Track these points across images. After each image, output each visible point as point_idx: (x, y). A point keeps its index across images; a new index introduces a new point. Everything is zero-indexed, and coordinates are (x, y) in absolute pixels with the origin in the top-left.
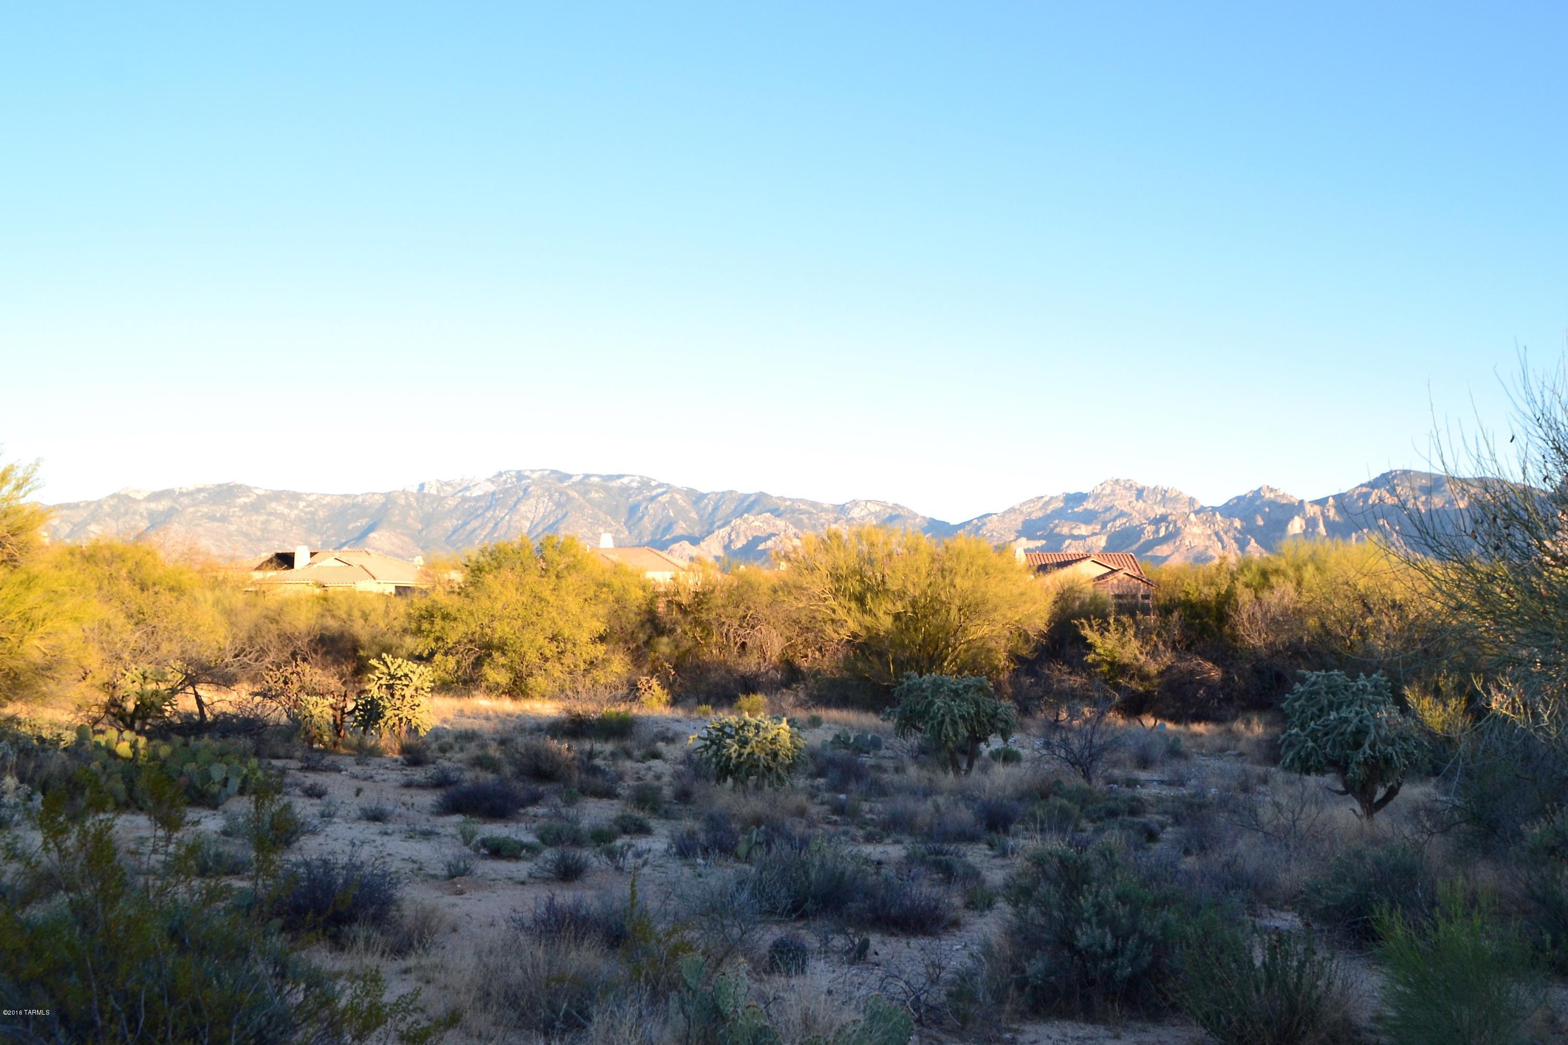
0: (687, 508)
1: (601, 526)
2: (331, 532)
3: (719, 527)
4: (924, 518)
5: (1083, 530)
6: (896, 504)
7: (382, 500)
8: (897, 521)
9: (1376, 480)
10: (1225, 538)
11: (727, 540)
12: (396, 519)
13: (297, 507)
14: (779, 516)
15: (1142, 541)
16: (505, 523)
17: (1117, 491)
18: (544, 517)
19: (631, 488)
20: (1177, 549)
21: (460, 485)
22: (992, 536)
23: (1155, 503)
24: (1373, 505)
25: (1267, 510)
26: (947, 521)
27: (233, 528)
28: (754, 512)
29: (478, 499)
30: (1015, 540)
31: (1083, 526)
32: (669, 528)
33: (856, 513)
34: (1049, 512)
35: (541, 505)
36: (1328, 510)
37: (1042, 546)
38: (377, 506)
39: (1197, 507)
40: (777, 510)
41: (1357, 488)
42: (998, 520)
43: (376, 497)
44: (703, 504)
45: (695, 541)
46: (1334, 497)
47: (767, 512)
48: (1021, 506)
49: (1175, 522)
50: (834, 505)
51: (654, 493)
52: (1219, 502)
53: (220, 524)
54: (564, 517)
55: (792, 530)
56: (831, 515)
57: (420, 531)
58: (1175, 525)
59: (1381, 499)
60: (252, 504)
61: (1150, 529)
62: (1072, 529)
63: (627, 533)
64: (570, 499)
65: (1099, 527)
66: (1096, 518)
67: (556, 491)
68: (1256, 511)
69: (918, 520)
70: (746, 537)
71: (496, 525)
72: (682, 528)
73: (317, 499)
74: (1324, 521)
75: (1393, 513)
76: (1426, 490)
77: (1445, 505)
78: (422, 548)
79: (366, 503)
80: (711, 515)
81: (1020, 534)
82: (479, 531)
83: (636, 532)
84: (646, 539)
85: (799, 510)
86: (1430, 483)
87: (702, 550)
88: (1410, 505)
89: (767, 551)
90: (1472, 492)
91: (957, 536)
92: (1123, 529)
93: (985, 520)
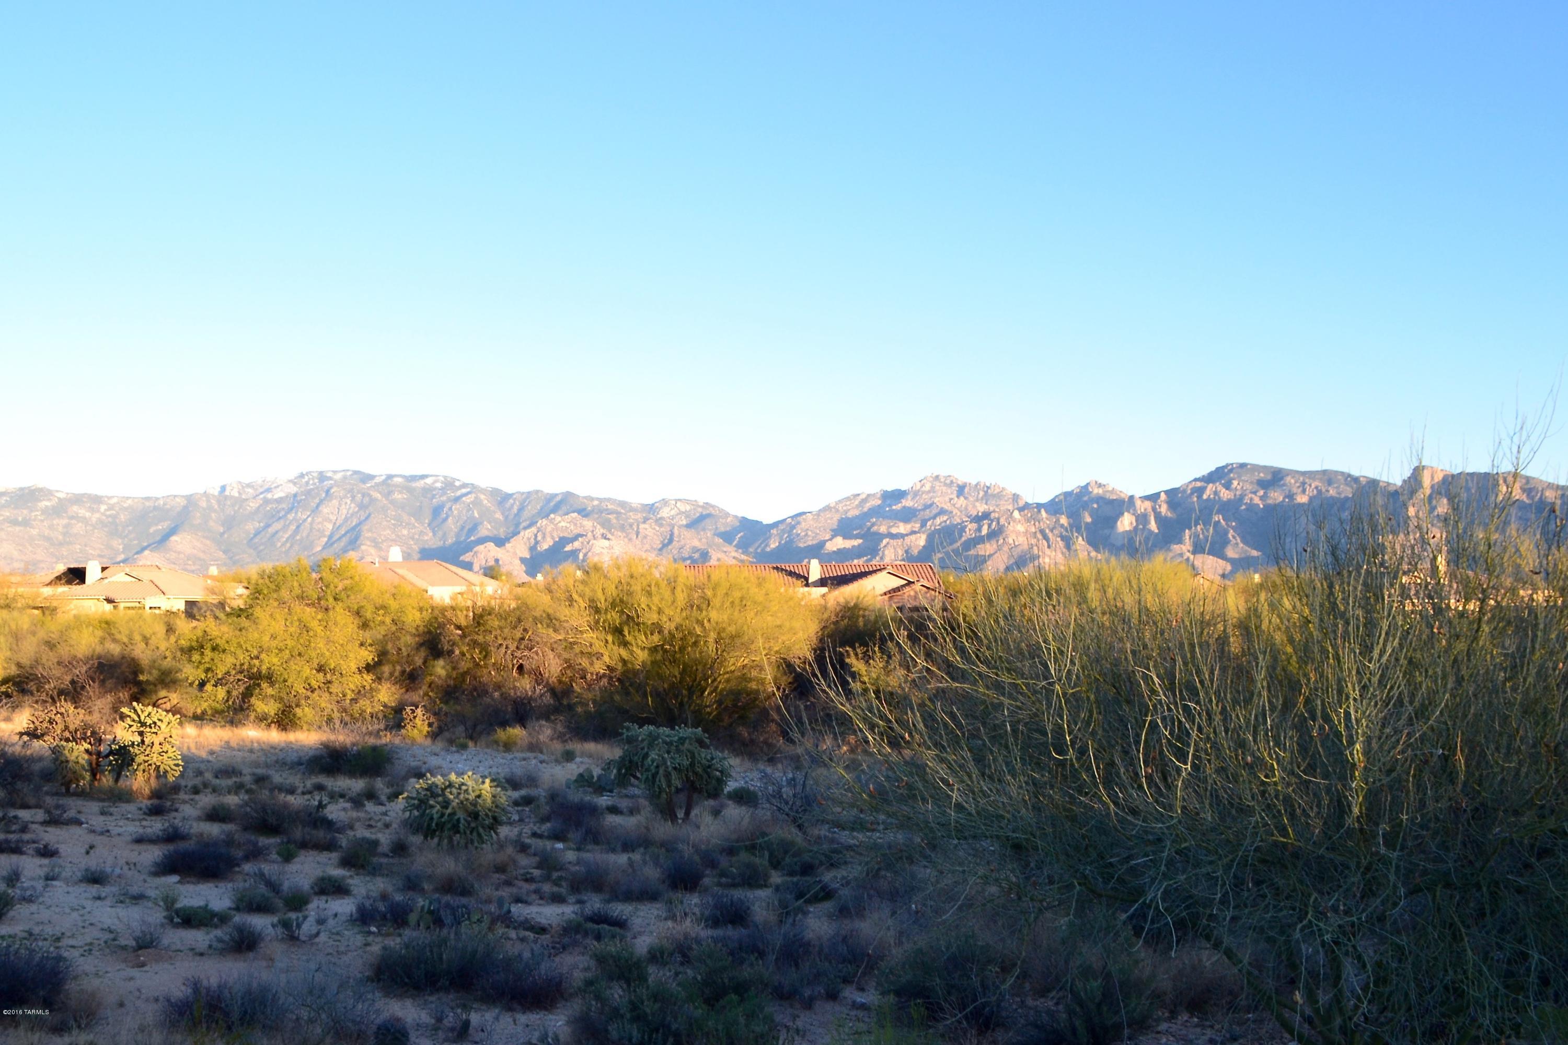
0: (492, 508)
1: (404, 528)
2: (132, 536)
3: (525, 528)
4: (736, 517)
5: (902, 528)
6: (707, 503)
7: (183, 502)
8: (708, 521)
9: (1210, 474)
10: (1050, 535)
11: (533, 541)
12: (198, 521)
13: (98, 511)
14: (586, 516)
15: (963, 539)
16: (307, 524)
17: (937, 488)
18: (346, 519)
19: (435, 489)
20: (999, 549)
21: (261, 487)
22: (806, 535)
23: (977, 500)
24: (1208, 499)
25: (1095, 506)
26: (760, 520)
27: (34, 532)
28: (560, 512)
29: (280, 501)
30: (831, 540)
31: (901, 524)
32: (474, 529)
33: (665, 513)
34: (865, 510)
35: (343, 506)
36: (1160, 506)
37: (860, 546)
38: (178, 510)
39: (1021, 504)
40: (585, 509)
41: (1190, 482)
42: (813, 519)
43: (178, 500)
44: (508, 505)
45: (500, 542)
46: (1166, 492)
47: (574, 512)
48: (837, 504)
49: (998, 520)
50: (643, 505)
51: (459, 493)
52: (1044, 499)
53: (22, 528)
54: (367, 518)
55: (600, 531)
56: (639, 515)
57: (222, 534)
59: (1216, 493)
60: (54, 507)
61: (971, 527)
62: (890, 527)
63: (431, 534)
64: (373, 500)
65: (917, 526)
66: (915, 516)
67: (358, 493)
68: (1085, 506)
69: (729, 520)
70: (553, 538)
71: (298, 527)
72: (488, 529)
73: (118, 503)
74: (1155, 518)
75: (1229, 508)
76: (1265, 485)
77: (1284, 501)
78: (224, 552)
79: (168, 506)
80: (518, 514)
81: (835, 533)
82: (281, 534)
83: (440, 533)
84: (450, 541)
85: (607, 510)
86: (1269, 477)
87: (508, 551)
88: (1247, 500)
89: (574, 553)
90: (1313, 486)
91: (770, 537)
92: (943, 528)
93: (798, 519)
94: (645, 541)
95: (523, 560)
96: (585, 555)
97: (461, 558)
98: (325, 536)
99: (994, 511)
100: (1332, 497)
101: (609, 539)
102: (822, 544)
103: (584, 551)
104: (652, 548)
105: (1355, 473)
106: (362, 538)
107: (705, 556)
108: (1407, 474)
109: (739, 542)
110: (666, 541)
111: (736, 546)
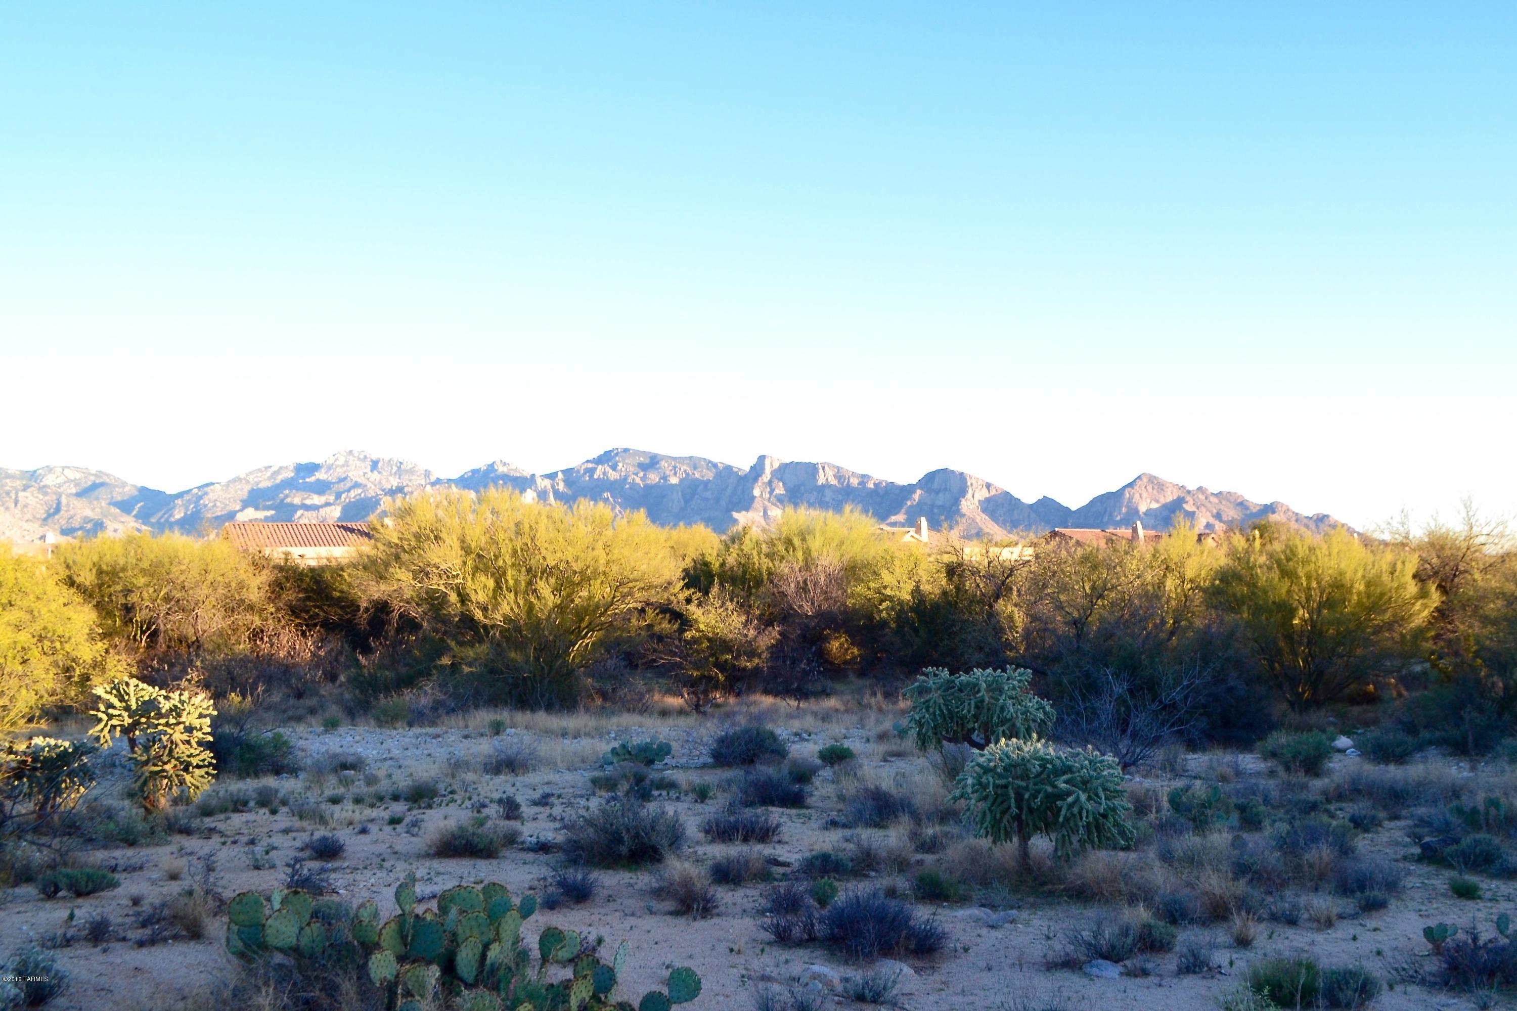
4: (134, 486)
5: (317, 500)
6: (101, 472)
8: (102, 490)
9: (600, 457)
17: (351, 462)
22: (215, 506)
23: (391, 475)
24: (599, 479)
25: (501, 482)
26: (162, 490)
30: (241, 510)
31: (316, 497)
33: (49, 480)
34: (278, 481)
36: (558, 484)
37: (272, 516)
39: (433, 479)
41: (583, 463)
42: (222, 490)
46: (563, 472)
48: (247, 475)
49: (411, 494)
50: (22, 471)
52: (455, 476)
56: (18, 482)
58: (411, 497)
59: (604, 473)
61: (386, 500)
62: (303, 499)
65: (332, 498)
66: (330, 488)
68: (490, 483)
69: (127, 489)
74: (554, 494)
75: (616, 487)
76: (644, 467)
77: (659, 481)
81: (245, 504)
86: (647, 461)
88: (630, 480)
90: (682, 469)
91: (174, 507)
92: (358, 500)
93: (206, 489)
94: (25, 510)
99: (407, 485)
100: (697, 479)
102: (231, 516)
104: (34, 517)
105: (715, 460)
107: (99, 526)
108: (753, 461)
109: (138, 512)
110: (52, 510)
111: (135, 516)
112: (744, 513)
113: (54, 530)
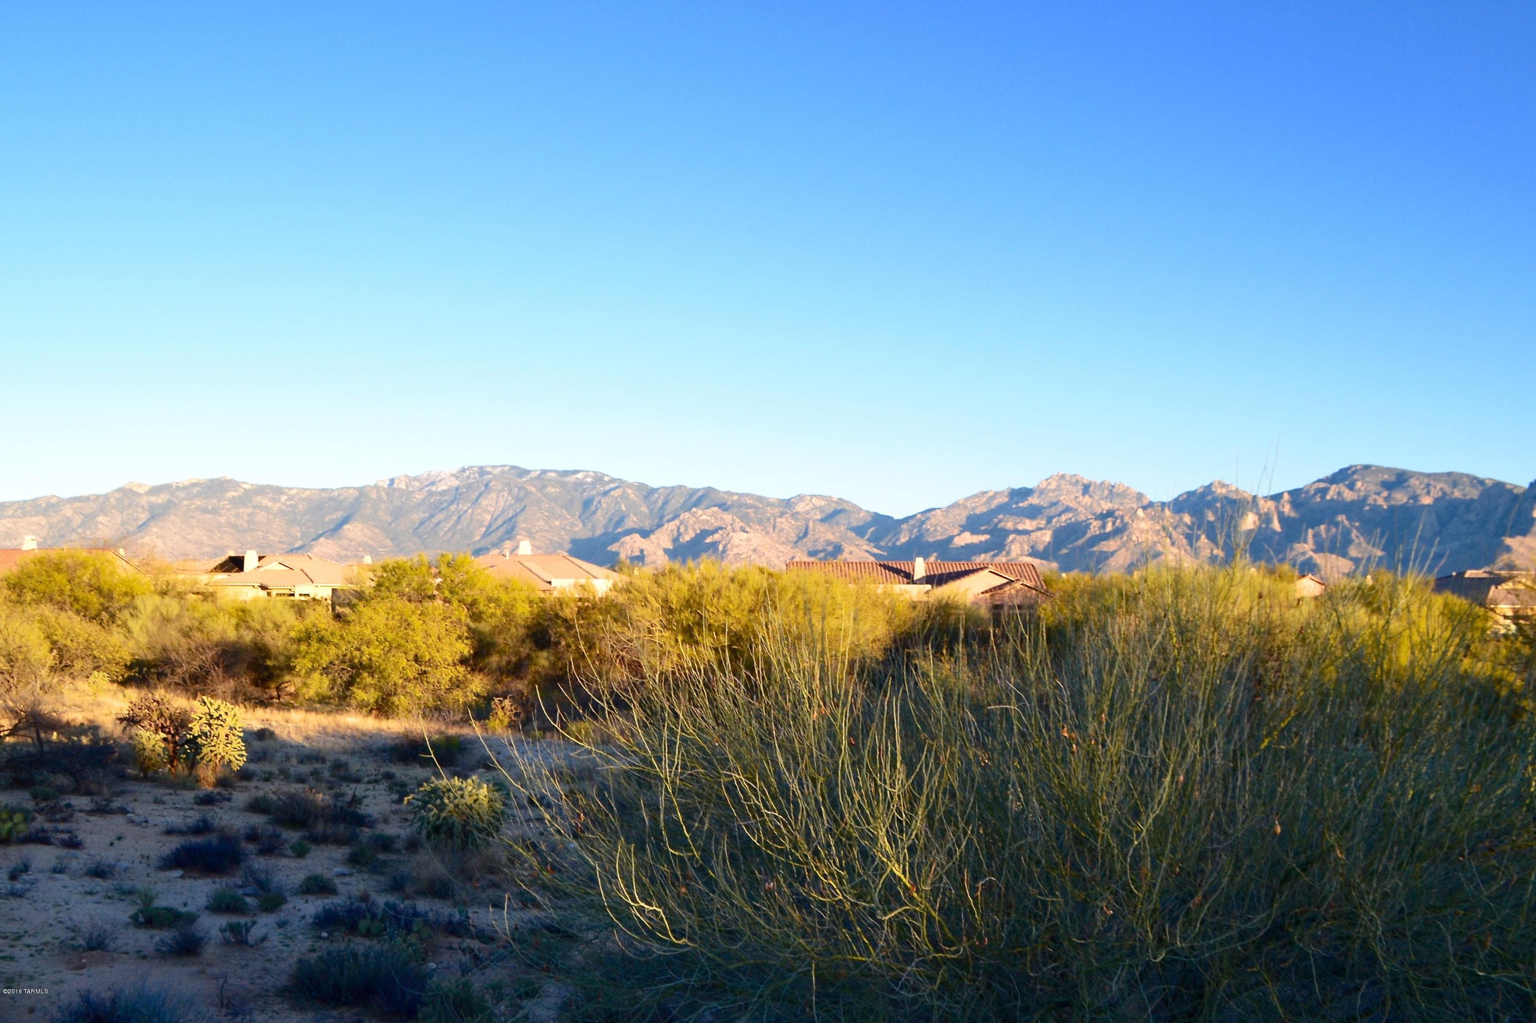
0: (638, 502)
1: (557, 519)
2: (310, 523)
3: (669, 521)
4: (868, 512)
5: (1028, 525)
6: (840, 499)
7: (356, 494)
8: (841, 516)
9: (1334, 475)
10: (1174, 535)
11: (676, 533)
12: (368, 511)
13: (279, 501)
14: (725, 510)
15: (1088, 536)
16: (468, 515)
17: (1063, 486)
18: (503, 511)
19: (586, 483)
20: (1123, 545)
21: (427, 480)
22: (935, 530)
23: (1102, 499)
24: (1332, 500)
25: (1218, 504)
26: (890, 515)
27: (222, 520)
28: (702, 506)
29: (443, 493)
30: (958, 535)
31: (1028, 521)
32: (621, 520)
33: (800, 508)
34: (993, 506)
35: (501, 499)
36: (1283, 506)
37: (987, 540)
38: (351, 500)
39: (1145, 502)
40: (725, 504)
41: (1314, 483)
42: (942, 515)
43: (351, 491)
44: (653, 499)
45: (645, 534)
46: (1290, 493)
47: (714, 506)
48: (965, 500)
49: (1122, 517)
50: (780, 500)
51: (607, 488)
52: (1168, 497)
53: (211, 516)
54: (522, 510)
55: (739, 524)
56: (776, 509)
57: (390, 524)
58: (1122, 521)
59: (1339, 494)
60: (240, 498)
61: (1095, 525)
62: (1016, 523)
63: (581, 526)
64: (528, 493)
65: (1044, 522)
66: (1041, 513)
67: (515, 486)
68: (1210, 505)
69: (862, 514)
70: (694, 530)
71: (459, 517)
72: (634, 521)
73: (297, 494)
74: (1279, 517)
75: (1353, 509)
76: (1388, 486)
77: (1407, 503)
78: (392, 540)
79: (342, 497)
80: (662, 508)
81: (964, 529)
82: (443, 524)
83: (590, 525)
84: (599, 532)
85: (746, 504)
86: (1393, 479)
87: (652, 542)
88: (1370, 501)
89: (714, 545)
90: (1438, 487)
91: (901, 531)
92: (1068, 525)
93: (928, 514)
94: (781, 534)
95: (666, 551)
96: (725, 546)
97: (609, 548)
98: (483, 526)
99: (1118, 509)
100: (1456, 499)
101: (747, 532)
102: (950, 539)
103: (724, 543)
104: (788, 540)
105: (1481, 475)
106: (517, 528)
107: (838, 549)
109: (871, 536)
110: (801, 534)
111: (868, 540)
112: (1519, 538)
113: (802, 552)
